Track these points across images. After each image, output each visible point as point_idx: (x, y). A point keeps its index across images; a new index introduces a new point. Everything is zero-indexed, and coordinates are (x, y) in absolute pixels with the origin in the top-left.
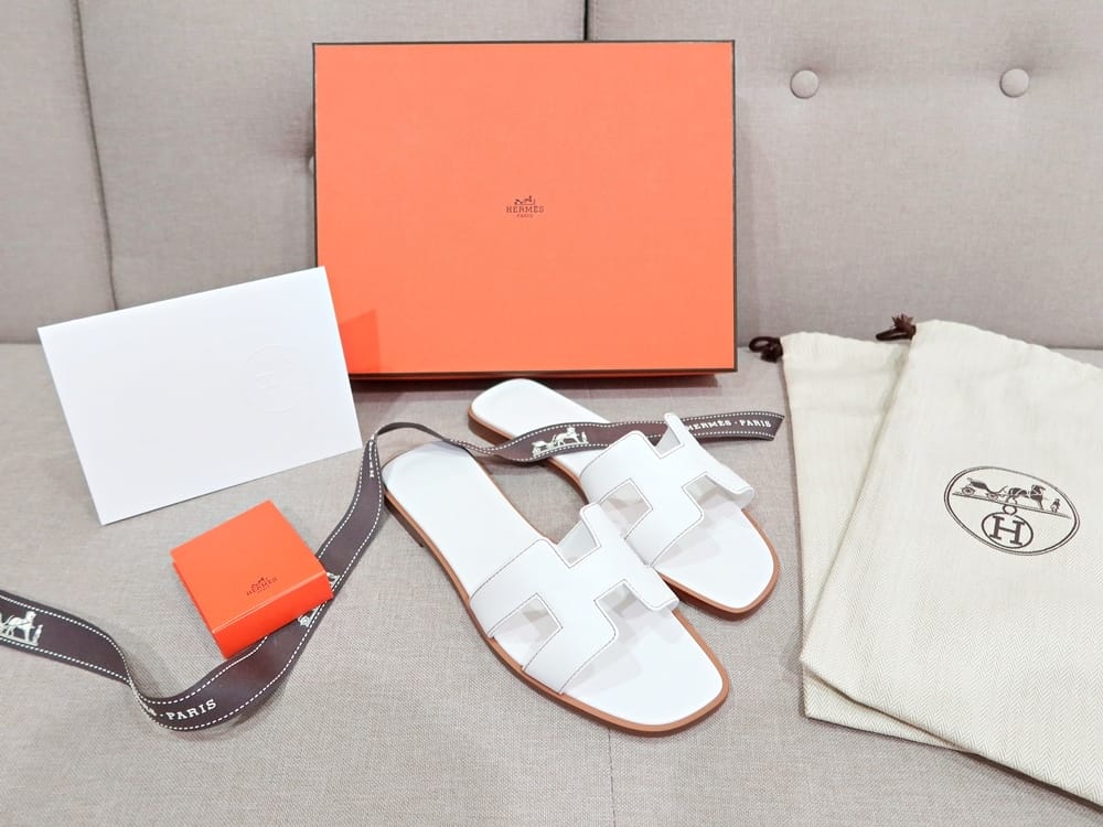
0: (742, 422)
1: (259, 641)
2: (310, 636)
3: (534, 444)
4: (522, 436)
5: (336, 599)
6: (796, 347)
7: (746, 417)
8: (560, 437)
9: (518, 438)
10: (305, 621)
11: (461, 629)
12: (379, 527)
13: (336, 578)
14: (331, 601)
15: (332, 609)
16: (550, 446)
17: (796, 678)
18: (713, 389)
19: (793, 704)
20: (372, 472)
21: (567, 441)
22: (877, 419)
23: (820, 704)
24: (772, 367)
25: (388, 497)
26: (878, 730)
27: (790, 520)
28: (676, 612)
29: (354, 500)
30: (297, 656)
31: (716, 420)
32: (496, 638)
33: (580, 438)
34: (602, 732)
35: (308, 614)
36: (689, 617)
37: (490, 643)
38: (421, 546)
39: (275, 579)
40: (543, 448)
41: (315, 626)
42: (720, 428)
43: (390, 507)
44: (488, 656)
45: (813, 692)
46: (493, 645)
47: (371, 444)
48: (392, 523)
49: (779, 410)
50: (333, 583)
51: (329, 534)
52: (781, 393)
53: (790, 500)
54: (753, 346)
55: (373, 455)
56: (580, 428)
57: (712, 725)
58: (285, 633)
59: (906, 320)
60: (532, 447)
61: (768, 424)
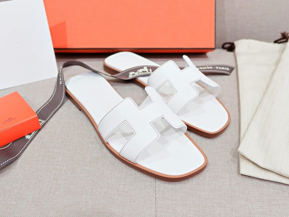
0: (217, 68)
1: (8, 144)
2: (30, 142)
3: (129, 73)
4: (125, 71)
5: (42, 129)
6: (240, 45)
7: (218, 66)
8: (141, 70)
9: (123, 72)
10: (28, 137)
11: (94, 140)
12: (63, 103)
13: (43, 121)
14: (40, 130)
15: (41, 133)
16: (136, 74)
17: (237, 160)
18: (206, 59)
19: (235, 170)
20: (61, 82)
21: (143, 72)
22: (274, 67)
23: (246, 169)
24: (231, 54)
25: (67, 91)
26: (271, 180)
27: (236, 102)
28: (186, 134)
29: (53, 94)
30: (24, 150)
31: (206, 67)
32: (108, 142)
33: (149, 71)
34: (152, 180)
35: (30, 134)
36: (192, 137)
37: (106, 145)
38: (80, 110)
39: (15, 118)
40: (133, 74)
41: (32, 139)
42: (208, 69)
43: (68, 96)
44: (105, 150)
45: (243, 164)
46: (107, 145)
47: (60, 70)
48: (69, 102)
49: (233, 65)
50: (41, 123)
51: (42, 106)
52: (234, 60)
53: (236, 96)
54: (223, 47)
55: (61, 75)
56: (149, 68)
57: (200, 177)
58: (19, 141)
59: (286, 34)
60: (129, 75)
61: (228, 69)
